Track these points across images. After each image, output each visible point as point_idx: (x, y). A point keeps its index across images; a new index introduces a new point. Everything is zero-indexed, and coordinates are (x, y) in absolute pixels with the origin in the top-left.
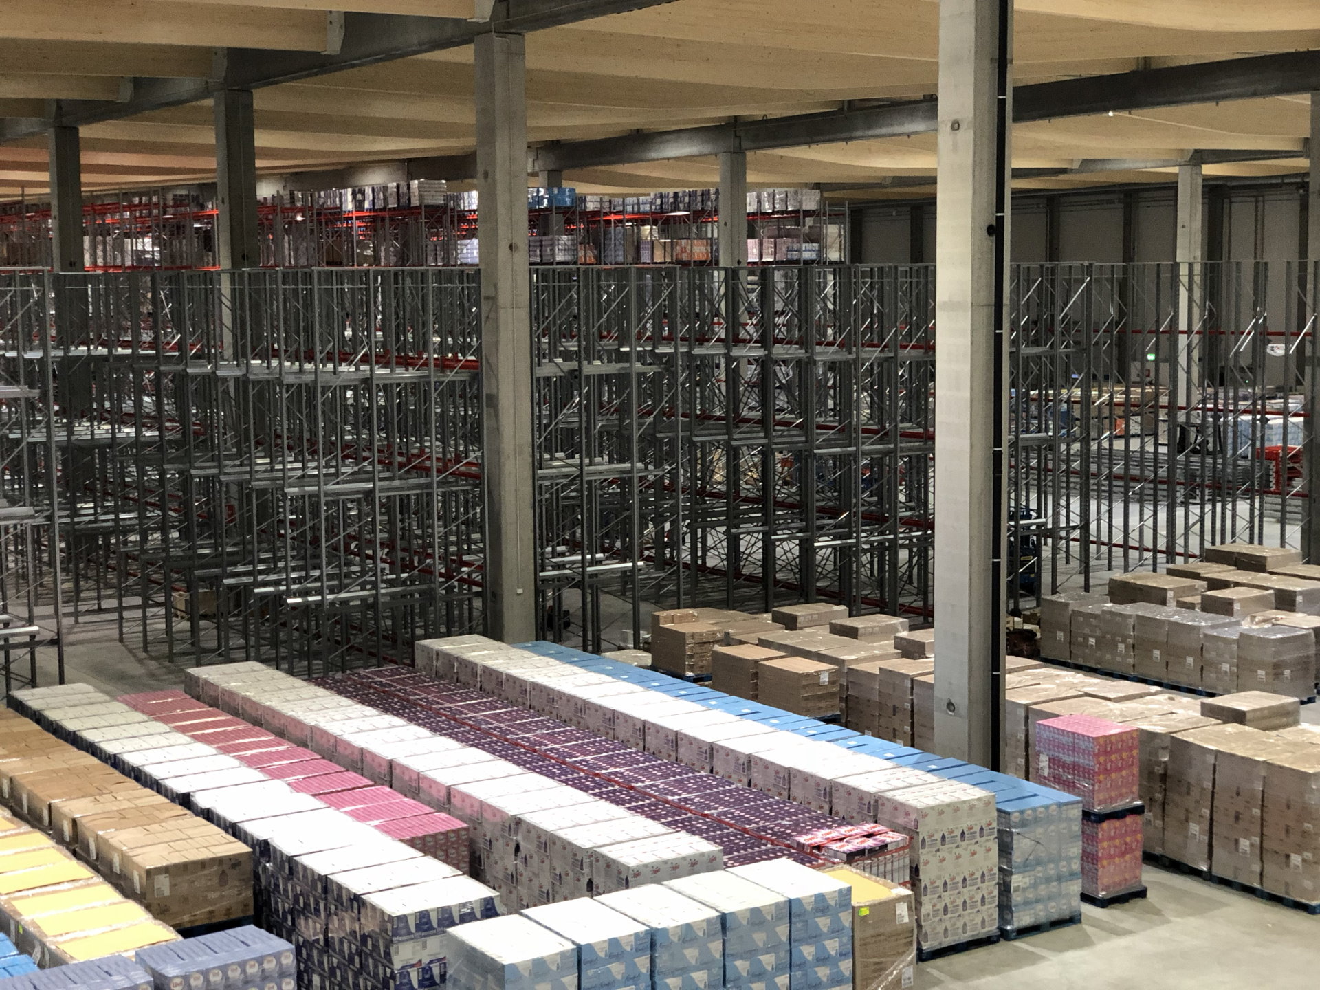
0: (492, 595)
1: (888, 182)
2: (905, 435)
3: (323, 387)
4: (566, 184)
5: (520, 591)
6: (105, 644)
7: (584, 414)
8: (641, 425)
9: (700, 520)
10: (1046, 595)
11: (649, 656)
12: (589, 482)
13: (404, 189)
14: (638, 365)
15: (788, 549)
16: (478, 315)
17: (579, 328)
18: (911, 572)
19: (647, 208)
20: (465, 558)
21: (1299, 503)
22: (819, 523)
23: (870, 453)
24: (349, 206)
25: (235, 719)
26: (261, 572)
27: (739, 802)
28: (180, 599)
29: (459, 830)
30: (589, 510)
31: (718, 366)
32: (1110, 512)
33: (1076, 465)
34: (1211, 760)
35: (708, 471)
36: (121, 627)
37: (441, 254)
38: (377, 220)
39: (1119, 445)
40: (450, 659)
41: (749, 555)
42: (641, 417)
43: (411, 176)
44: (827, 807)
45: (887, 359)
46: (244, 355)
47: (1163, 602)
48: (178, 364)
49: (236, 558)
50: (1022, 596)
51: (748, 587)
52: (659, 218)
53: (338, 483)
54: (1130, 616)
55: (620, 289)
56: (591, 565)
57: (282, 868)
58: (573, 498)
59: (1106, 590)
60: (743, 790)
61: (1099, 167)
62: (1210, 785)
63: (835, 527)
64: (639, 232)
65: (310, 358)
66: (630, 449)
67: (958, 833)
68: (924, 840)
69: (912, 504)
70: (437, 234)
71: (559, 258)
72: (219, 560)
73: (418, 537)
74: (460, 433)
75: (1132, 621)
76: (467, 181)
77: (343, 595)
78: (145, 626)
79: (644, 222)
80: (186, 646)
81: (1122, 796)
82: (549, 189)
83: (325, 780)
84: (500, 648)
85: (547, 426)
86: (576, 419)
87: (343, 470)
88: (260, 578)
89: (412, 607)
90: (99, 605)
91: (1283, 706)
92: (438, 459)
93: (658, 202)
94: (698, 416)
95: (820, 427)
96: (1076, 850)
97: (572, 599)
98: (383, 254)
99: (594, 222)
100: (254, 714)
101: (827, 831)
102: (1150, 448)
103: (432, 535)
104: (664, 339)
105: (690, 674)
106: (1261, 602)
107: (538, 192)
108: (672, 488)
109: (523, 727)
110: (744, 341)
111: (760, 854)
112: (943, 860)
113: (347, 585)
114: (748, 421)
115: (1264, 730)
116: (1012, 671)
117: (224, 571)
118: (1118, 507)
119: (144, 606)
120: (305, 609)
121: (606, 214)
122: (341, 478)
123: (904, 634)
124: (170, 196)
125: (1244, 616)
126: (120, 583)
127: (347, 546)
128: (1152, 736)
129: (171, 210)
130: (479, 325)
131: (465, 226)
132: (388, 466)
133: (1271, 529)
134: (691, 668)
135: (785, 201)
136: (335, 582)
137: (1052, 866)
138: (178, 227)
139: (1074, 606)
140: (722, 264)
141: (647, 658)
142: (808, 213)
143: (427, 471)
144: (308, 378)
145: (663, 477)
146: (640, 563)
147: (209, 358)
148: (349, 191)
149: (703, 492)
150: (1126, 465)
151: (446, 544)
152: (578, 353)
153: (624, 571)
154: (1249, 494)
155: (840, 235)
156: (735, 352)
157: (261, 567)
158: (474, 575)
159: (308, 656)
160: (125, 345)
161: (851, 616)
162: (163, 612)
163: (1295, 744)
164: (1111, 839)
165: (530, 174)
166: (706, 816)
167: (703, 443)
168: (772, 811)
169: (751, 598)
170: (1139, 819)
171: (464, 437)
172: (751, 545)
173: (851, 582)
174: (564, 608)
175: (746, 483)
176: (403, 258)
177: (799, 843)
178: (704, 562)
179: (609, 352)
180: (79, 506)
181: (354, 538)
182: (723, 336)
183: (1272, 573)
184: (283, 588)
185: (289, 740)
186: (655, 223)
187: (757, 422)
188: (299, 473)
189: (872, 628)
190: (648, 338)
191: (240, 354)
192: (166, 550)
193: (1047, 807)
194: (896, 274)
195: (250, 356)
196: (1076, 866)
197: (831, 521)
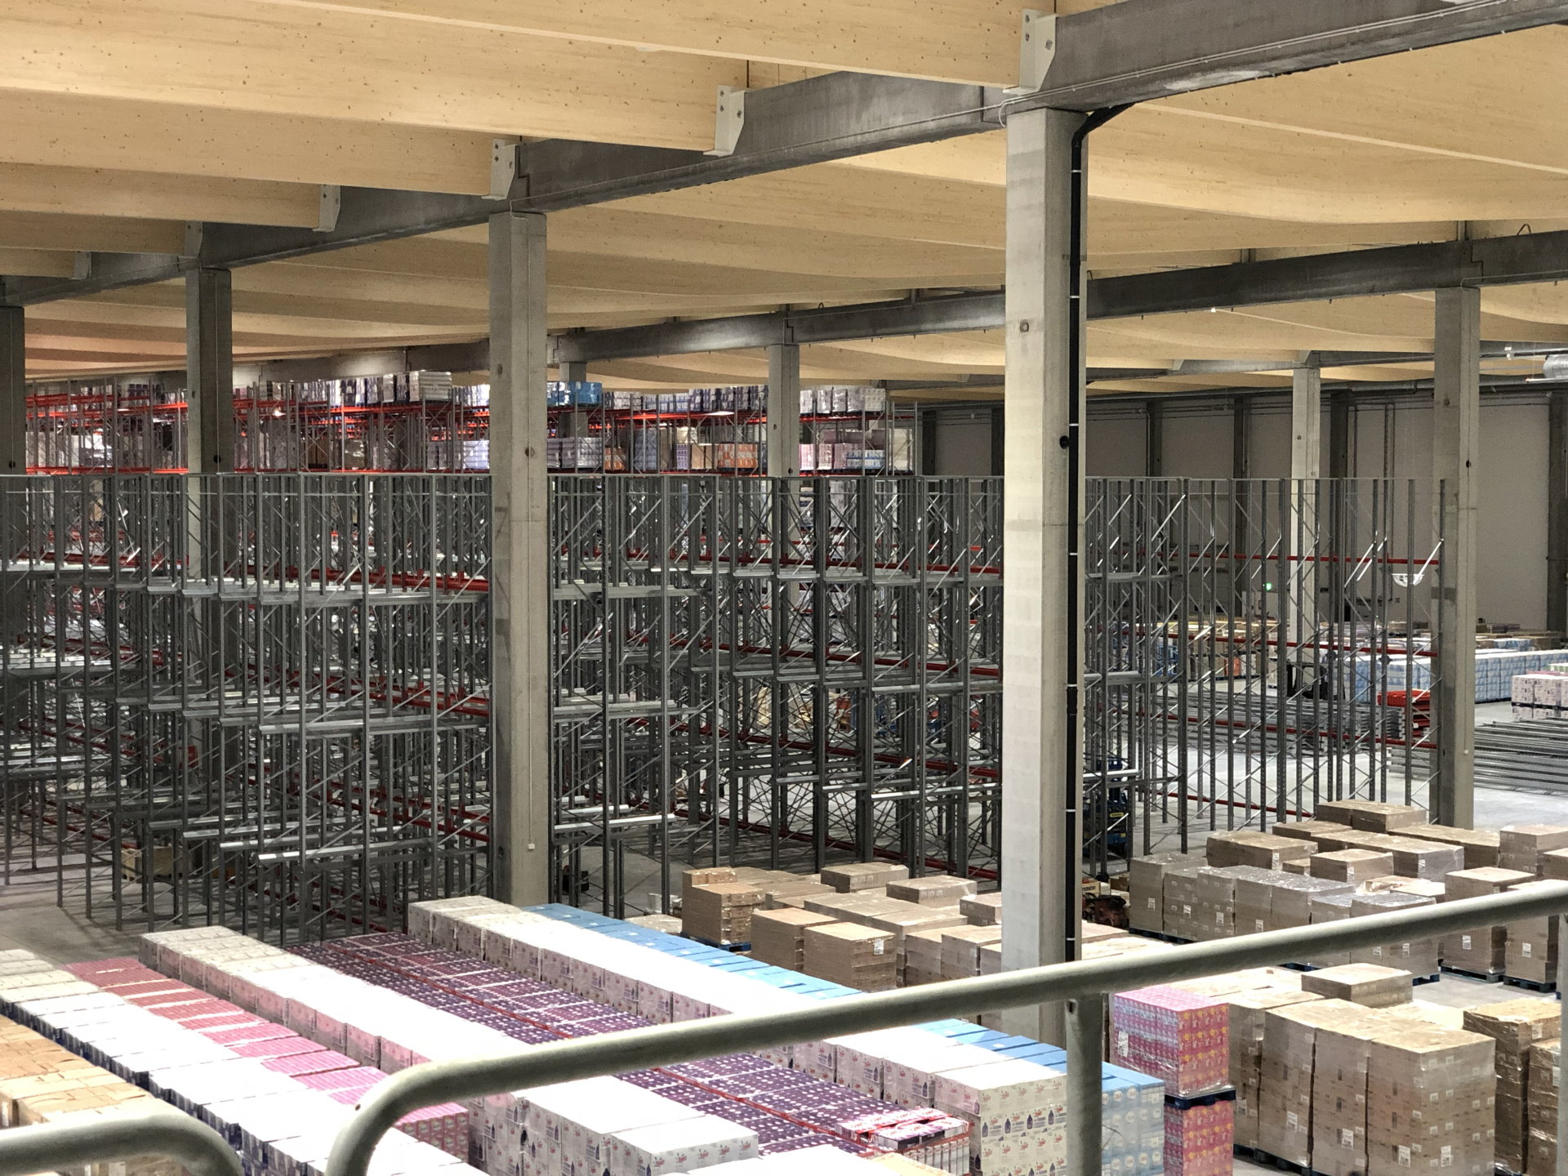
0: (498, 850)
1: (964, 381)
2: (977, 672)
3: (307, 610)
4: (592, 378)
5: (532, 846)
6: (42, 909)
7: (608, 645)
8: (673, 657)
9: (740, 767)
10: (1138, 856)
11: (680, 921)
12: (613, 722)
13: (402, 381)
14: (671, 588)
15: (842, 803)
16: (488, 530)
17: (603, 545)
18: (984, 829)
19: (685, 406)
20: (468, 809)
21: (1427, 755)
22: (877, 772)
23: (936, 692)
24: (337, 400)
25: (198, 991)
26: (228, 824)
27: (778, 1084)
28: (130, 856)
29: (457, 1115)
30: (613, 755)
31: (765, 591)
32: (1213, 762)
33: (1173, 709)
34: (1310, 1038)
35: (751, 709)
36: (60, 890)
37: (443, 457)
38: (369, 417)
39: (1221, 687)
40: (449, 924)
41: (797, 810)
42: (674, 648)
43: (410, 366)
44: (877, 1090)
45: (956, 584)
46: (216, 572)
47: (1269, 866)
48: (137, 582)
49: (196, 809)
50: (1111, 858)
51: (795, 846)
52: (700, 419)
53: (322, 720)
54: (1229, 881)
55: (651, 500)
56: (615, 818)
57: (255, 1156)
58: (594, 741)
59: (1204, 852)
60: (784, 1071)
61: (1204, 368)
62: (1310, 1068)
63: (898, 776)
64: (675, 435)
65: (293, 575)
66: (660, 686)
67: (1024, 1119)
68: (985, 1127)
69: (985, 752)
70: (440, 435)
71: (582, 463)
72: (179, 810)
73: (413, 784)
74: (464, 665)
75: (1231, 886)
76: (474, 372)
77: (324, 851)
78: (89, 887)
79: (681, 423)
80: (137, 912)
81: (1210, 1080)
82: (571, 383)
83: (303, 1060)
84: (507, 912)
85: (565, 658)
86: (600, 650)
87: (329, 705)
88: (227, 831)
89: (405, 864)
90: (34, 863)
91: (1392, 980)
92: (439, 694)
93: (698, 399)
94: (740, 648)
95: (879, 662)
96: (1157, 1140)
97: (592, 859)
98: (375, 456)
99: (623, 422)
100: (220, 985)
101: (876, 1115)
102: (1256, 689)
103: (431, 782)
104: (702, 558)
105: (725, 942)
106: (1378, 866)
107: (558, 386)
108: (709, 732)
109: (533, 1002)
110: (793, 562)
111: (801, 1143)
112: (1007, 1150)
113: (329, 839)
114: (796, 654)
115: (1372, 1007)
116: (1091, 940)
117: (185, 822)
118: (1222, 759)
119: (89, 865)
120: (278, 867)
121: (636, 413)
122: (326, 714)
123: (971, 897)
124: (125, 385)
125: (1359, 881)
126: (60, 838)
127: (329, 794)
128: (1245, 1012)
129: (127, 403)
130: (488, 541)
131: (473, 425)
132: (380, 701)
133: (1396, 785)
134: (728, 935)
135: (845, 400)
136: (315, 836)
137: (1130, 1158)
138: (133, 422)
139: (1167, 868)
140: (770, 474)
141: (677, 924)
142: (871, 415)
143: (425, 707)
144: (290, 599)
145: (698, 716)
146: (671, 816)
147: (174, 574)
148: (338, 383)
149: (744, 737)
150: (1230, 711)
151: (446, 794)
152: (602, 574)
153: (653, 825)
154: (1369, 744)
155: (908, 441)
156: (783, 575)
157: (227, 819)
158: (478, 829)
159: (281, 923)
160: (73, 559)
161: (912, 876)
162: (110, 871)
163: (1404, 1022)
164: (1197, 1128)
165: (552, 366)
166: (741, 1100)
167: (745, 679)
168: (815, 1095)
169: (799, 859)
170: (1229, 1105)
171: (469, 669)
172: (800, 796)
173: (913, 842)
174: (583, 868)
175: (797, 726)
176: (399, 463)
177: (844, 1130)
178: (746, 818)
179: (638, 573)
180: (13, 747)
181: (337, 786)
182: (770, 556)
183: (1391, 834)
184: (254, 842)
185: (261, 1015)
186: (694, 423)
187: (808, 655)
188: (276, 709)
189: (936, 890)
190: (684, 557)
191: (210, 569)
192: (117, 799)
193: (1124, 1090)
194: (967, 487)
195: (222, 572)
196: (1158, 1158)
197: (892, 771)
